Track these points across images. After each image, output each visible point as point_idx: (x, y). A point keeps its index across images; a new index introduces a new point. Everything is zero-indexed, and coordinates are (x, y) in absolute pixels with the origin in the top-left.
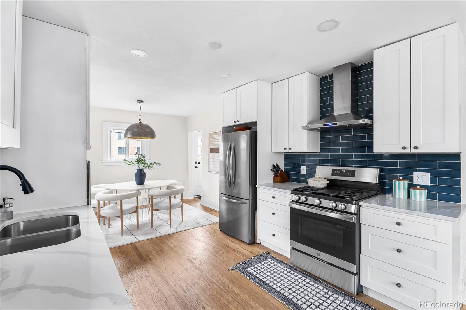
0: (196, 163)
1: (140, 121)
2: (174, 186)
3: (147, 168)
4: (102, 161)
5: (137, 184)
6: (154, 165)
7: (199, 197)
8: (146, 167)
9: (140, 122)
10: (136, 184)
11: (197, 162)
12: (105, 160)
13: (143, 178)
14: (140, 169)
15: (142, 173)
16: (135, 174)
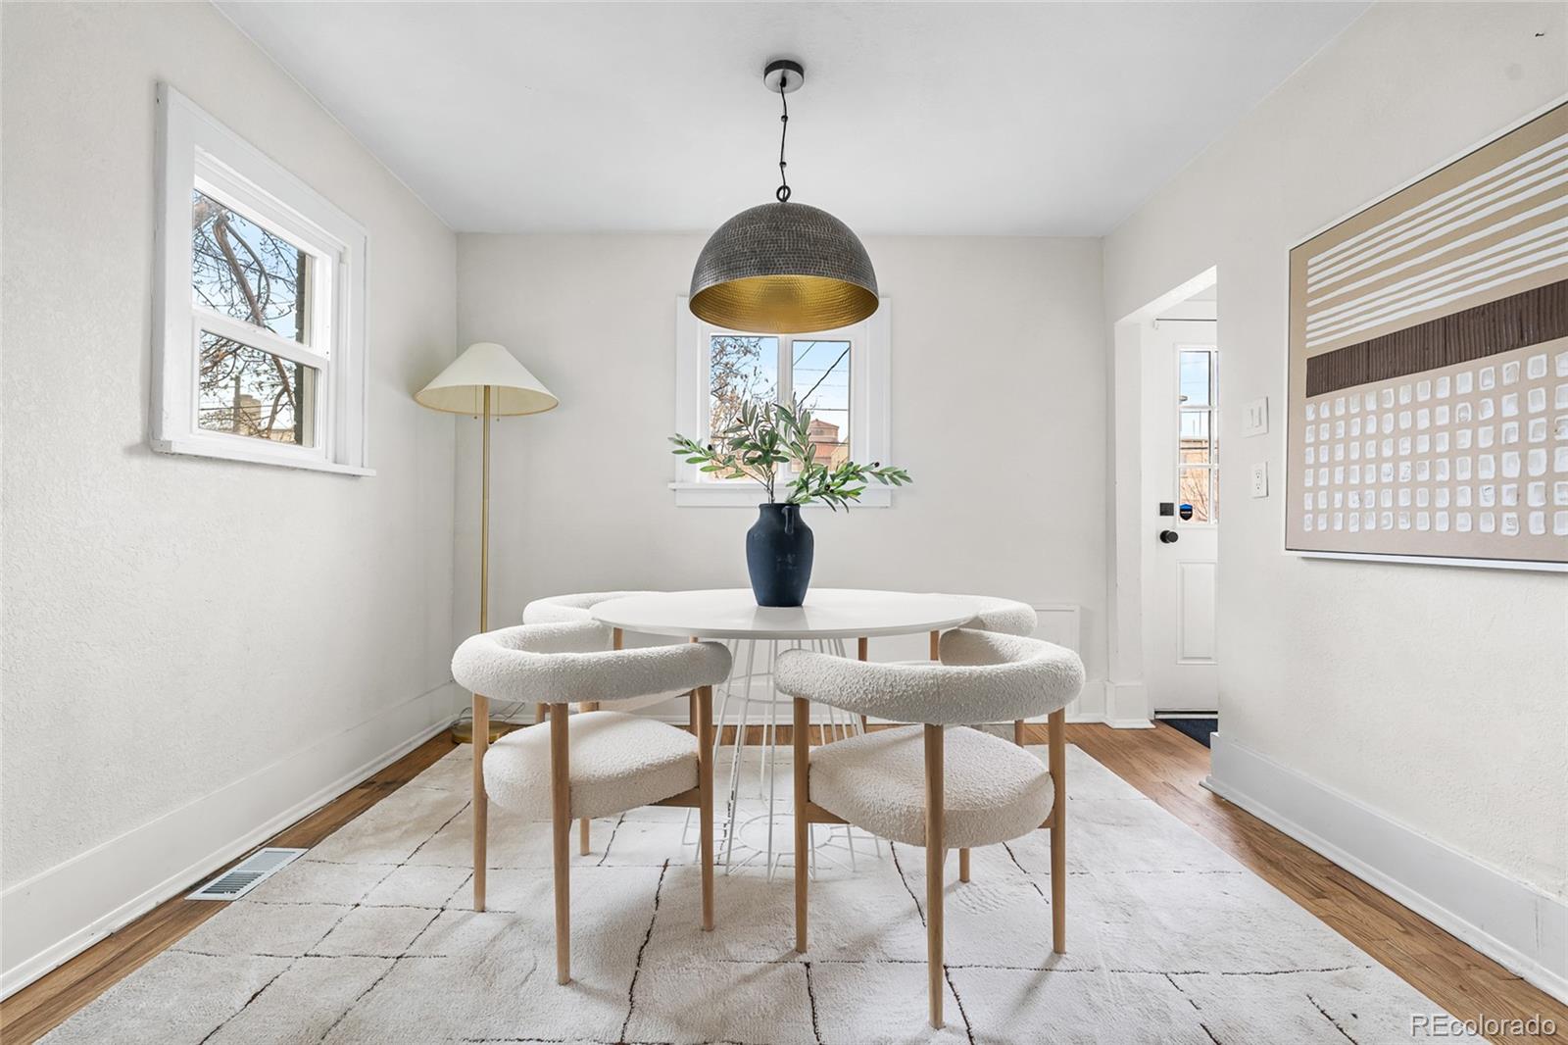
0: (1166, 510)
2: (996, 637)
3: (818, 498)
4: (672, 486)
5: (760, 604)
6: (862, 479)
7: (1198, 729)
8: (816, 493)
10: (757, 604)
11: (1171, 505)
12: (682, 481)
13: (790, 561)
14: (776, 502)
15: (789, 530)
16: (749, 533)
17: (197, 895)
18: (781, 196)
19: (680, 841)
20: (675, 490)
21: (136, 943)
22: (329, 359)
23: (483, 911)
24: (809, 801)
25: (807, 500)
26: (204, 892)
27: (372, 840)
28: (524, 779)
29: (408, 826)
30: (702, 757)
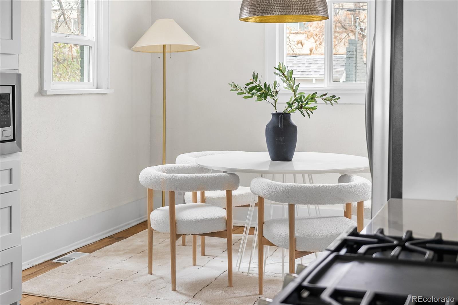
3: (297, 110)
5: (271, 159)
6: (317, 102)
13: (281, 140)
14: (278, 112)
15: (281, 126)
16: (266, 126)
17: (56, 261)
19: (236, 266)
21: (41, 269)
22: (94, 40)
23: (151, 274)
24: (263, 236)
25: (293, 111)
26: (58, 260)
27: (113, 253)
28: (162, 219)
29: (127, 251)
30: (227, 219)
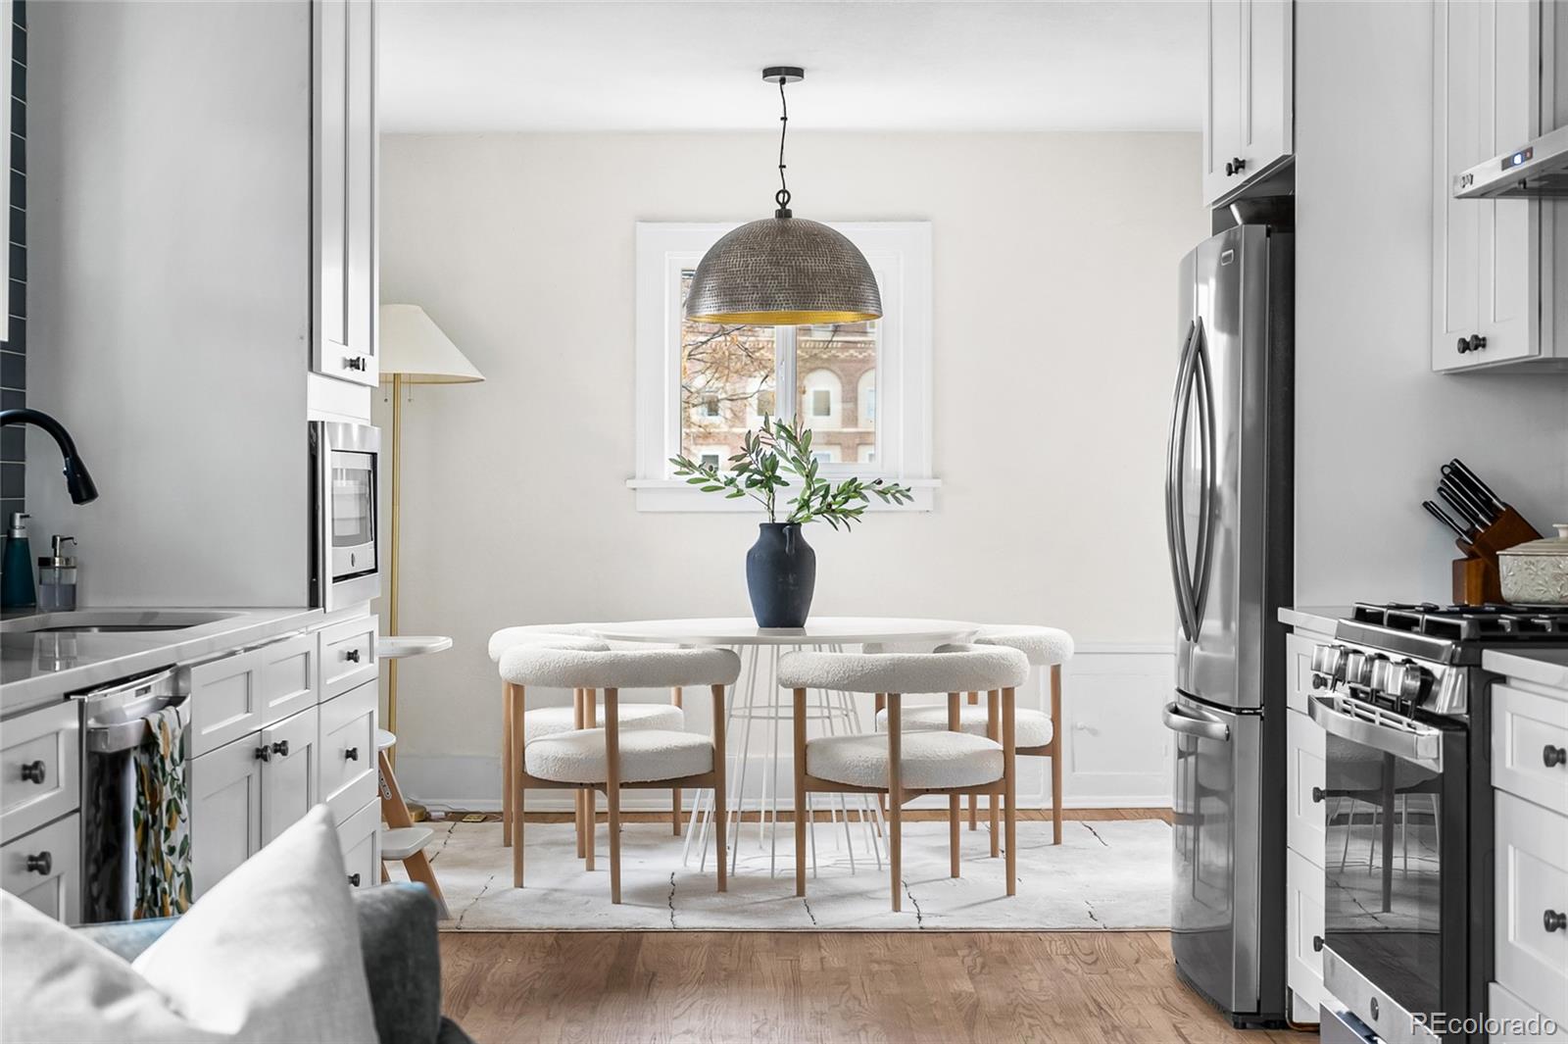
1: (783, 205)
4: (631, 484)
5: (761, 626)
6: (864, 498)
8: (818, 512)
9: (784, 213)
10: (758, 626)
12: (645, 478)
13: (791, 581)
14: (776, 522)
15: (790, 550)
16: (749, 553)
18: (781, 201)
20: (634, 489)
23: (521, 888)
24: (806, 774)
25: (808, 519)
30: (716, 747)
